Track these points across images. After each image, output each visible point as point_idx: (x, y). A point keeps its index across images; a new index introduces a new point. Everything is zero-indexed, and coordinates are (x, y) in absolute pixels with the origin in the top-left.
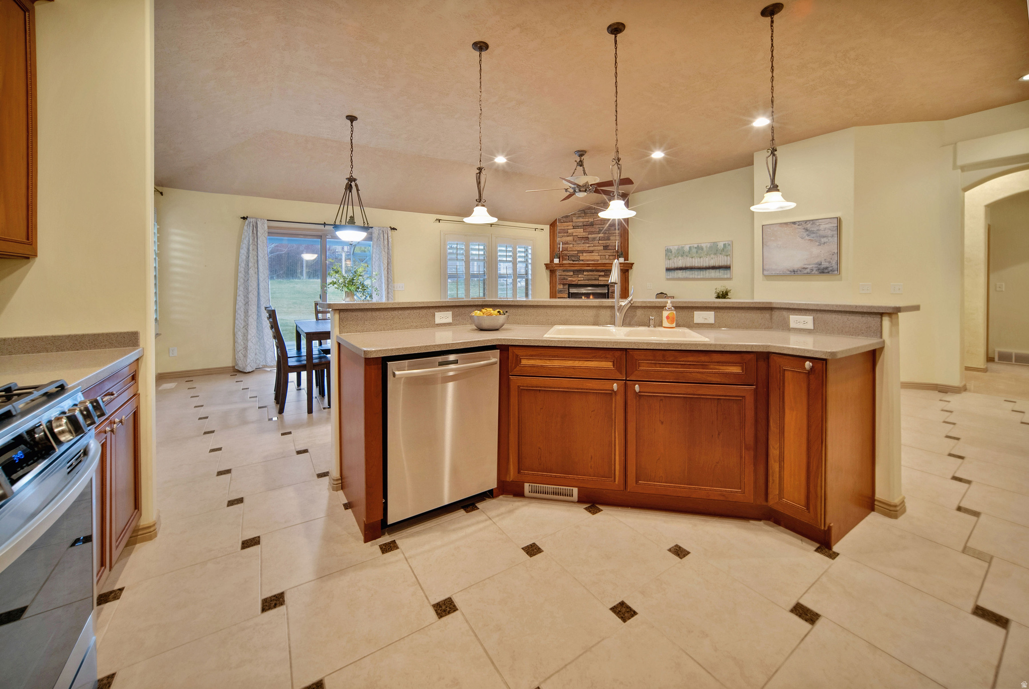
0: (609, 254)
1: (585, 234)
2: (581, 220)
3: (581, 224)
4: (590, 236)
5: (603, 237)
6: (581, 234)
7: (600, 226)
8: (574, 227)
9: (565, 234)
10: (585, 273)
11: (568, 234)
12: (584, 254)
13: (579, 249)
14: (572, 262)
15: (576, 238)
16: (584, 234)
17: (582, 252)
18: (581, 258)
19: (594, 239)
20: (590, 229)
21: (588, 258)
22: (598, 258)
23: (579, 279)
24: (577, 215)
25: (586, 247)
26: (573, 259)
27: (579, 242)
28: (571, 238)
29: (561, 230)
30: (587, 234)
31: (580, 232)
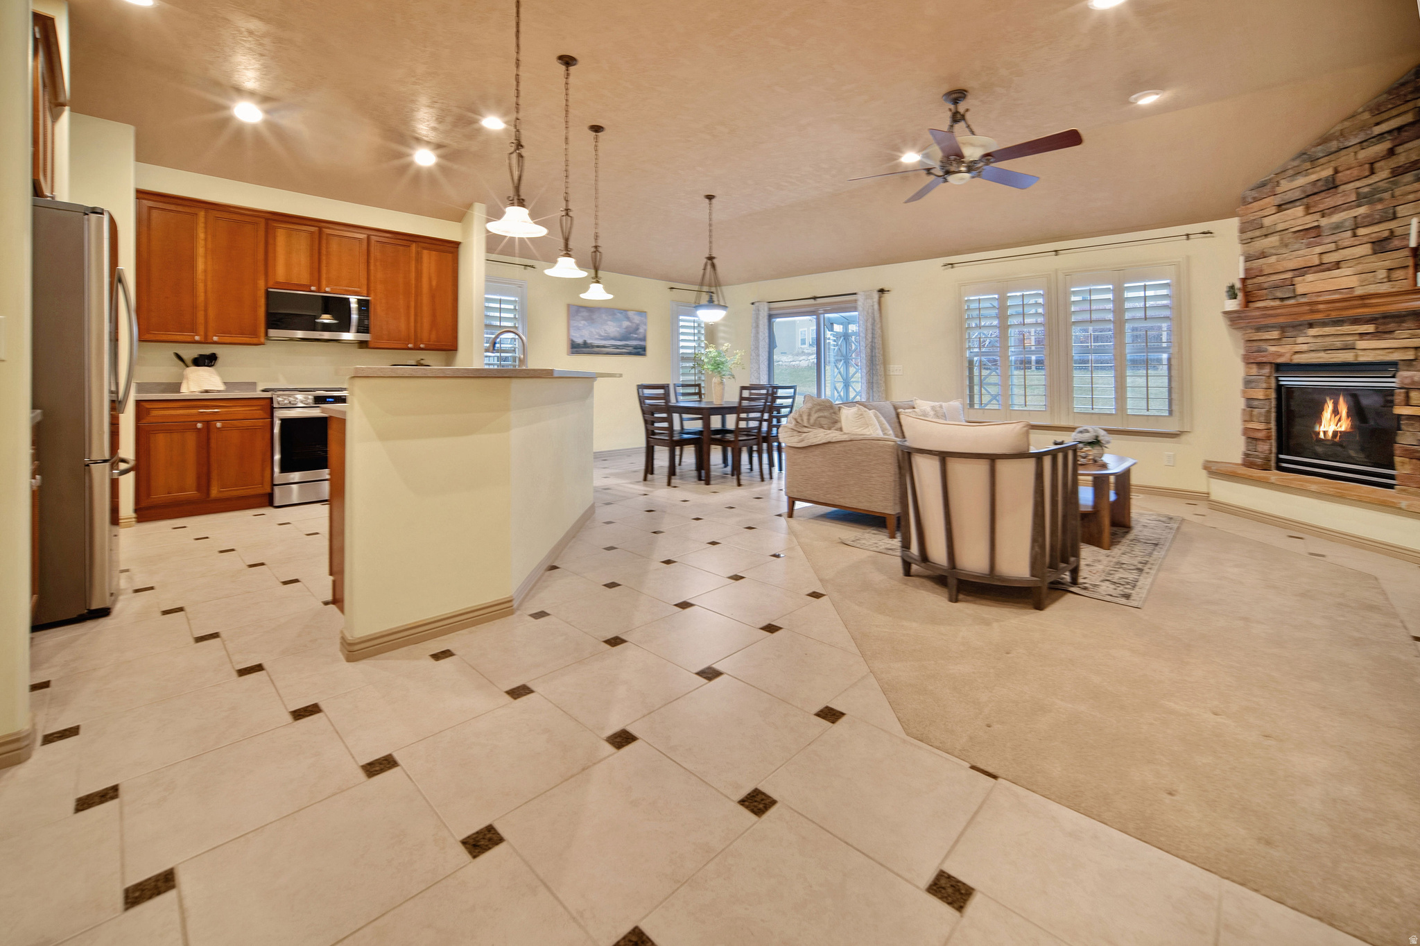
0: (1388, 264)
1: (1310, 221)
2: (1301, 181)
3: (1297, 194)
4: (1324, 222)
5: (1367, 216)
6: (1300, 222)
7: (1358, 184)
8: (1280, 207)
9: (1257, 233)
10: (1312, 332)
11: (1264, 231)
12: (1309, 277)
13: (1292, 265)
14: (1277, 303)
15: (1288, 236)
16: (1309, 218)
17: (1302, 271)
18: (1300, 289)
19: (1337, 228)
20: (1330, 201)
21: (1320, 286)
22: (1352, 282)
23: (1298, 348)
24: (1291, 172)
25: (1311, 255)
26: (1279, 294)
27: (1296, 246)
28: (1274, 240)
29: (1247, 224)
30: (1317, 216)
31: (1296, 217)
